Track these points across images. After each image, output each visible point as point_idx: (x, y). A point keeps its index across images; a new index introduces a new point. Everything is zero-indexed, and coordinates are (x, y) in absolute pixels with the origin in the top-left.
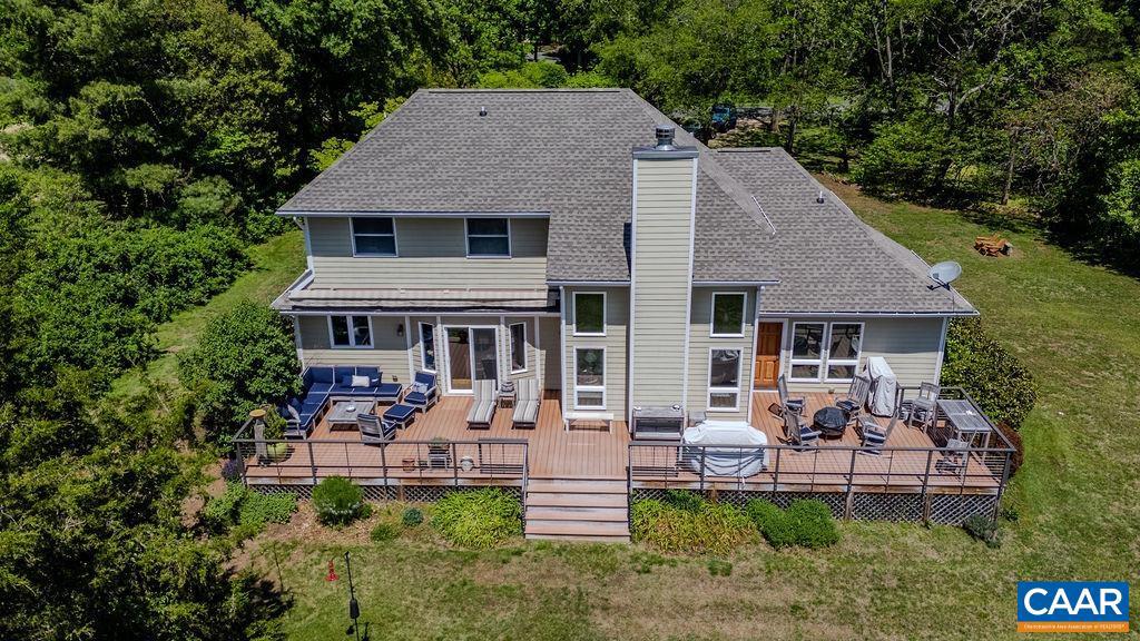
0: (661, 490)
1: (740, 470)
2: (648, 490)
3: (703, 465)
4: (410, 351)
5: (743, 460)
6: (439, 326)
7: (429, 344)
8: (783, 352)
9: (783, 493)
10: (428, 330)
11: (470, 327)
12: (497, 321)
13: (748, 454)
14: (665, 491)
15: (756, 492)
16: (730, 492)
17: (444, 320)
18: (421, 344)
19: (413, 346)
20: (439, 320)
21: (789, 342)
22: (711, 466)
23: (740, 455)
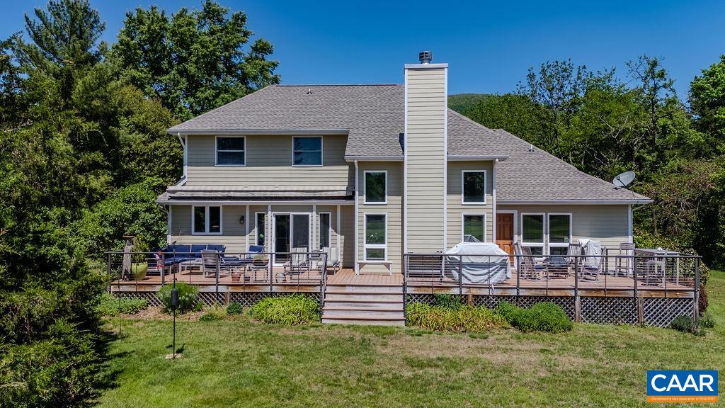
0: (430, 295)
1: (489, 278)
2: (419, 295)
3: (461, 275)
4: (247, 236)
5: (491, 269)
6: (269, 212)
7: (261, 230)
8: (516, 237)
9: (525, 297)
10: (261, 217)
11: (292, 214)
12: (310, 208)
13: (494, 264)
14: (432, 296)
15: (504, 297)
16: (483, 296)
17: (274, 208)
18: (256, 229)
19: (250, 232)
20: (269, 208)
21: (519, 229)
22: (467, 275)
23: (488, 265)
